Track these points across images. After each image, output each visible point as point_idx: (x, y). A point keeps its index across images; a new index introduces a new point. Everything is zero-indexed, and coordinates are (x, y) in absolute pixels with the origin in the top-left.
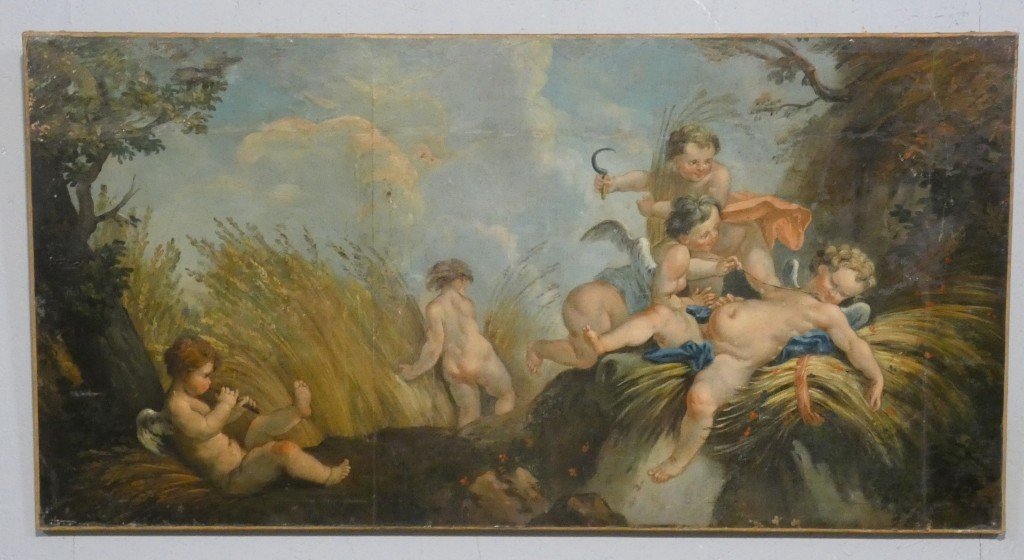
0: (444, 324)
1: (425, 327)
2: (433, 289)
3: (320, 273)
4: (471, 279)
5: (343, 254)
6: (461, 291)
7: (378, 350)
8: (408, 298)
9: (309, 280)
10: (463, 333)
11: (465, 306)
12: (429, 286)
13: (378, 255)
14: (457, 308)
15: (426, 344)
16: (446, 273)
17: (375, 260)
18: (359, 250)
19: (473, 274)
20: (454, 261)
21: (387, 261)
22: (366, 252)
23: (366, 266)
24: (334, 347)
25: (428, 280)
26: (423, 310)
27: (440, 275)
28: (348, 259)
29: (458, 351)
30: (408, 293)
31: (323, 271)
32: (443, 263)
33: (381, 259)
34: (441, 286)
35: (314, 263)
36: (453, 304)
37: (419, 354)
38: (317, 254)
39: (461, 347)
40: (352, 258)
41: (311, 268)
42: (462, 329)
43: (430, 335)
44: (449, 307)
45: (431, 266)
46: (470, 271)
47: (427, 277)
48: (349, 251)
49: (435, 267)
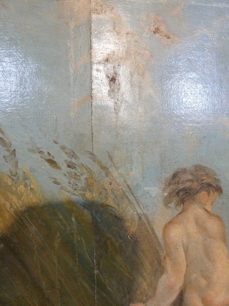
0: (186, 250)
1: (162, 254)
2: (172, 205)
3: (21, 188)
4: (219, 190)
5: (51, 162)
6: (209, 208)
7: (101, 286)
8: (140, 218)
9: (7, 199)
10: (209, 259)
11: (213, 226)
12: (167, 202)
13: (100, 163)
14: (202, 228)
15: (164, 276)
16: (188, 184)
17: (96, 168)
18: (74, 155)
19: (222, 185)
20: (199, 168)
21: (112, 170)
22: (84, 159)
23: (83, 178)
24: (44, 285)
25: (166, 194)
26: (159, 233)
27: (181, 186)
28: (59, 168)
29: (203, 282)
30: (139, 211)
31: (26, 186)
32: (184, 171)
33: (104, 168)
34: (182, 201)
35: (13, 175)
36: (197, 223)
37: (155, 289)
38: (17, 163)
39: (208, 278)
40: (64, 166)
41: (10, 182)
42: (208, 253)
43: (168, 265)
44: (192, 228)
45: (169, 174)
46: (218, 180)
47: (164, 190)
48: (61, 158)
49: (175, 176)
